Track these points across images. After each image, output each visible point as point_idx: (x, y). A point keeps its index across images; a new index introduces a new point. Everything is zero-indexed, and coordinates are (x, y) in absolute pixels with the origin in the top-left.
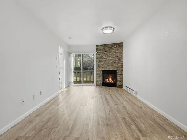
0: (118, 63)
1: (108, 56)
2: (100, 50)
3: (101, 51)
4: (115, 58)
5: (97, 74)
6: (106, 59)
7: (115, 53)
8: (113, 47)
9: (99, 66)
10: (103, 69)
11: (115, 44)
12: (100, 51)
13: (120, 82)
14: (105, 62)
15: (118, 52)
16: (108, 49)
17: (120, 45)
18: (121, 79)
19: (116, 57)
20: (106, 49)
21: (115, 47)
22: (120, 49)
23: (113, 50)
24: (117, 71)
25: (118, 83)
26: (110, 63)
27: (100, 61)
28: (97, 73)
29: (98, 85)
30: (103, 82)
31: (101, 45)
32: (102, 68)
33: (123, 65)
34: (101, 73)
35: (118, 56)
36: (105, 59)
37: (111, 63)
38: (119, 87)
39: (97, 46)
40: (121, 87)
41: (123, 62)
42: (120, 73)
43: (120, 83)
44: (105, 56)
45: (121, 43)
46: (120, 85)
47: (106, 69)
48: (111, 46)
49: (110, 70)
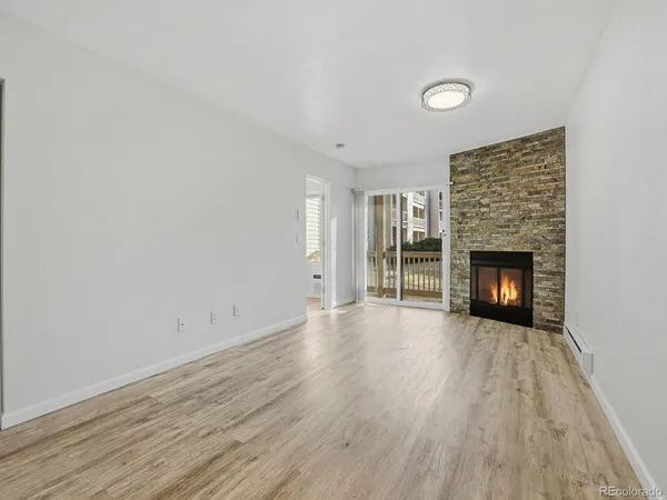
0: (542, 219)
1: (494, 192)
2: (463, 172)
3: (467, 177)
4: (527, 200)
5: (453, 267)
6: (488, 206)
7: (524, 180)
8: (518, 154)
9: (459, 234)
10: (476, 247)
11: (525, 140)
12: (462, 178)
13: (551, 305)
14: (482, 216)
15: (537, 174)
16: (493, 167)
17: (553, 142)
18: (555, 291)
19: (530, 194)
20: (487, 166)
21: (524, 155)
22: (550, 159)
23: (517, 166)
24: (536, 258)
25: (541, 312)
26: (502, 222)
27: (463, 214)
28: (452, 264)
29: (455, 310)
30: (474, 297)
31: (468, 154)
32: (473, 242)
33: (563, 231)
34: (469, 262)
35: (537, 193)
36: (481, 205)
37: (509, 220)
38: (545, 328)
39: (453, 157)
40: (555, 327)
41: (563, 215)
42: (548, 266)
43: (550, 309)
44: (484, 195)
45: (553, 132)
46: (548, 321)
47: (488, 248)
48: (509, 151)
49: (505, 250)
